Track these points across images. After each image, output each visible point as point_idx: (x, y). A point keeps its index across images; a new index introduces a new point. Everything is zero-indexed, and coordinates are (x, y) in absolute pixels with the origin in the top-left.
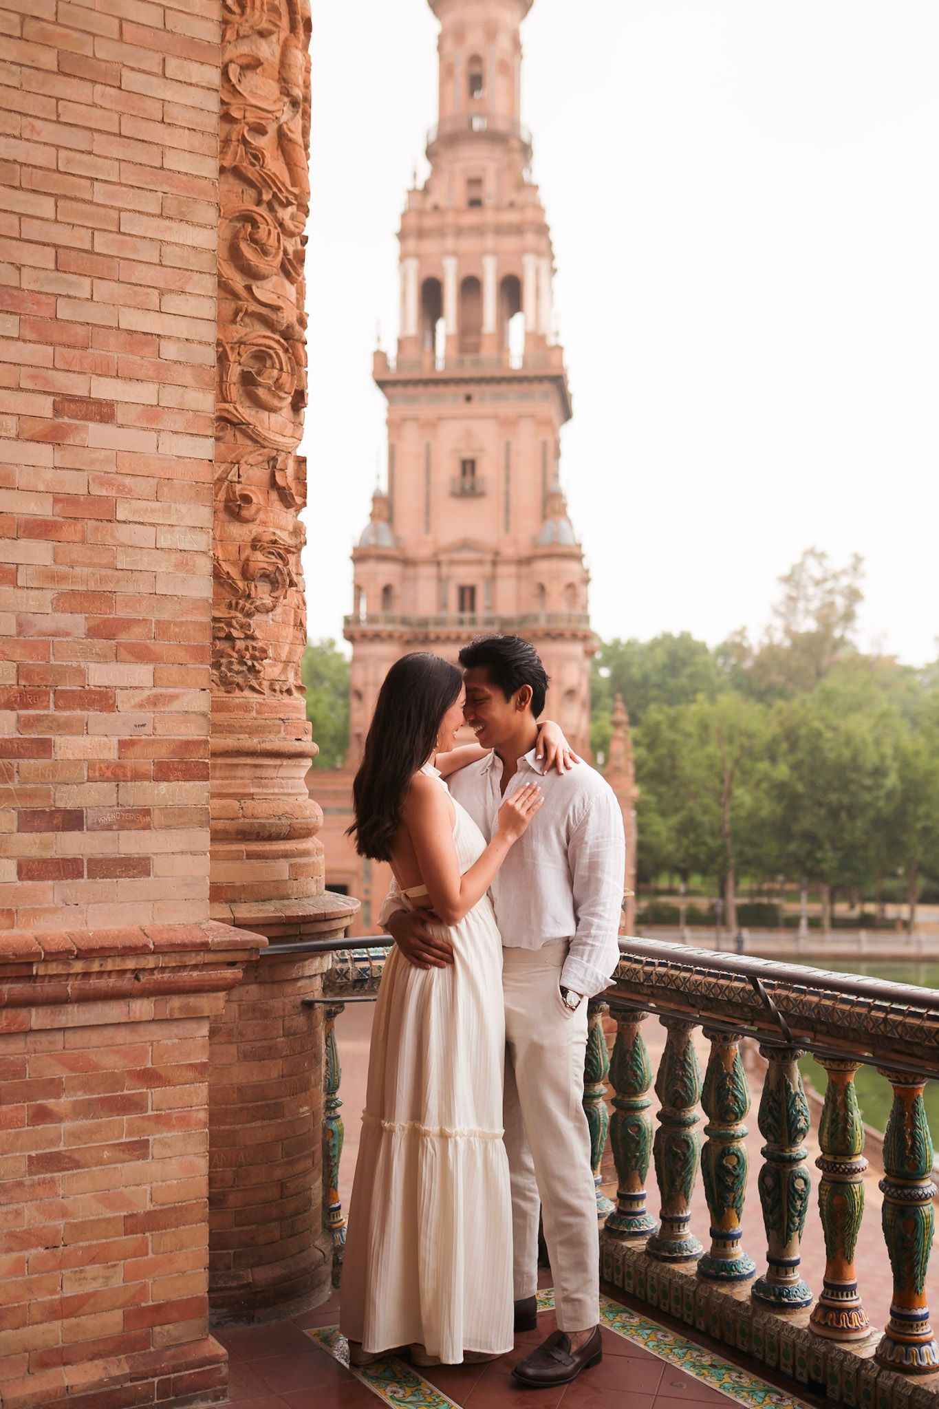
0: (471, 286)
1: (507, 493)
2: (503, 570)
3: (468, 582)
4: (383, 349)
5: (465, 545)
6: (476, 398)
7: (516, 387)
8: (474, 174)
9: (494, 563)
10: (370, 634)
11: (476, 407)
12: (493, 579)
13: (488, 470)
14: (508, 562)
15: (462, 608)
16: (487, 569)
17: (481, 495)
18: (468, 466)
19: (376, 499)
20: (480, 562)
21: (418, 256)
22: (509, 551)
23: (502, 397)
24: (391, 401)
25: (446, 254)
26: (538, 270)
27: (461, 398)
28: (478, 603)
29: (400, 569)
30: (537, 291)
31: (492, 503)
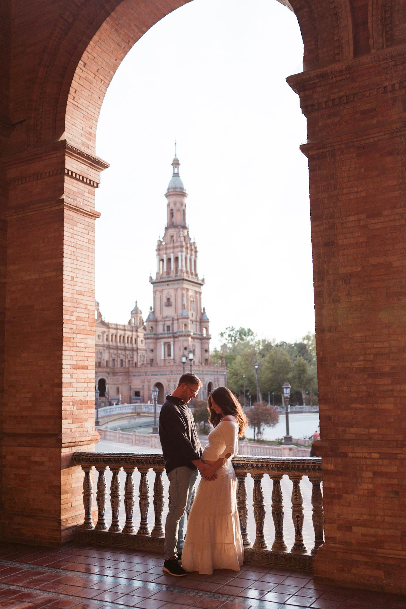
0: (169, 260)
1: (175, 305)
3: (168, 325)
5: (167, 317)
6: (169, 285)
7: (176, 282)
8: (172, 235)
9: (173, 320)
10: (149, 338)
11: (169, 287)
12: (173, 324)
13: (172, 300)
14: (175, 320)
17: (171, 305)
18: (168, 299)
20: (169, 320)
21: (159, 254)
22: (176, 318)
23: (174, 284)
24: (154, 287)
25: (164, 254)
26: (182, 256)
27: (167, 285)
28: (171, 329)
29: (155, 323)
30: (182, 260)
31: (173, 308)
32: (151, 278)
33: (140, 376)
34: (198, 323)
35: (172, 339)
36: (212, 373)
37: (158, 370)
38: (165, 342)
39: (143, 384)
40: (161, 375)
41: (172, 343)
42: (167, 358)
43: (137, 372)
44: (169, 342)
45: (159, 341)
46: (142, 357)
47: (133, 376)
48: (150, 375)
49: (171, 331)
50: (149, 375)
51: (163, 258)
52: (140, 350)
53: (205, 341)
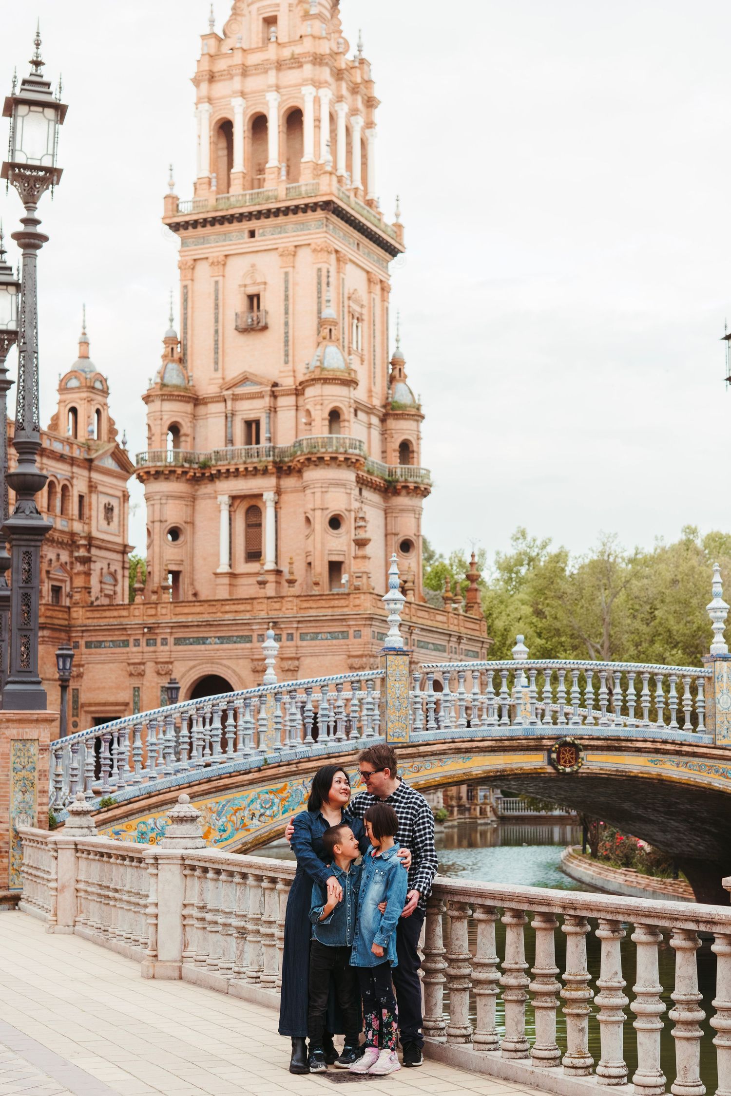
0: (259, 123)
1: (286, 324)
2: (282, 401)
3: (252, 416)
4: (176, 192)
5: (245, 379)
6: (259, 232)
8: (269, 13)
9: (274, 396)
11: (258, 243)
12: (273, 410)
13: (271, 304)
14: (287, 394)
15: (248, 442)
16: (267, 401)
17: (266, 329)
18: (253, 300)
19: (171, 341)
20: (260, 396)
21: (210, 100)
22: (288, 383)
23: (281, 229)
24: (183, 244)
25: (234, 94)
26: (317, 101)
27: (246, 234)
28: (264, 435)
29: (189, 407)
30: (318, 120)
31: (274, 336)
32: (172, 201)
33: (126, 644)
34: (375, 420)
35: (271, 481)
36: (441, 641)
37: (206, 617)
38: (234, 493)
39: (136, 682)
40: (222, 639)
41: (269, 497)
42: (243, 567)
43: (110, 630)
44: (256, 491)
45: (206, 489)
46: (108, 579)
47: (88, 645)
48: (171, 640)
49: (264, 443)
50: (164, 642)
51: (230, 117)
52: (100, 548)
53: (403, 501)
